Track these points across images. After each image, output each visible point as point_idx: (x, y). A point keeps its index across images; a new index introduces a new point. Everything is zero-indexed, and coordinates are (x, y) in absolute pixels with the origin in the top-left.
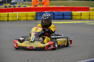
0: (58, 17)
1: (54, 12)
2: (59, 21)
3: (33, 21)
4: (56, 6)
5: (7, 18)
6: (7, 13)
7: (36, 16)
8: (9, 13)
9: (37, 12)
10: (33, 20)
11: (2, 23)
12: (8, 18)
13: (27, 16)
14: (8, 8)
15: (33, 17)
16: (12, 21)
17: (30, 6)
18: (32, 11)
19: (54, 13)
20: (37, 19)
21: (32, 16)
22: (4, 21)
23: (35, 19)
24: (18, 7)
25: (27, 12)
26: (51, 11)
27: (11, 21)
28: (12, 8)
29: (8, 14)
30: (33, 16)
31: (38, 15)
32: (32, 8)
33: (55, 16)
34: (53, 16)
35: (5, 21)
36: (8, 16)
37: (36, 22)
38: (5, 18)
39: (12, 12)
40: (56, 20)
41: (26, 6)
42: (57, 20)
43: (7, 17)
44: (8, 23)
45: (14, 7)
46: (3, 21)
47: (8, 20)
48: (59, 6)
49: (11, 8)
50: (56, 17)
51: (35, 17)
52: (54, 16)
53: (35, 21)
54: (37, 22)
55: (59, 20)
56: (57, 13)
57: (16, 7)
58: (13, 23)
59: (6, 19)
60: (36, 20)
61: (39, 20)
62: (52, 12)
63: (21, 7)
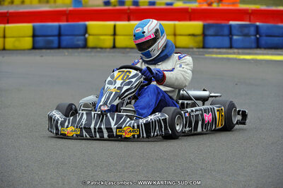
0: (270, 40)
1: (258, 24)
2: (272, 54)
3: (195, 50)
4: (263, 7)
5: (112, 38)
6: (112, 23)
7: (204, 35)
8: (118, 23)
9: (206, 23)
10: (192, 48)
11: (93, 54)
12: (114, 39)
13: (175, 35)
14: (115, 6)
15: (193, 37)
16: (128, 50)
17: (185, 3)
18: (190, 19)
19: (257, 27)
20: (206, 46)
21: (189, 35)
22: (101, 48)
23: (201, 45)
24: (147, 4)
25: (177, 23)
26: (250, 21)
27: (123, 50)
28: (129, 9)
29: (115, 26)
30: (193, 35)
31: (211, 31)
32: (190, 10)
33: (260, 36)
34: (256, 35)
35: (106, 48)
36: (115, 34)
37: (204, 55)
38: (104, 40)
39: (129, 20)
40: (265, 48)
41: (171, 4)
42: (266, 51)
43: (111, 35)
44: (113, 54)
45: (136, 3)
46: (99, 50)
47: (114, 47)
48: (274, 8)
49: (126, 7)
50: (264, 40)
51: (200, 38)
52: (258, 36)
53: (201, 50)
54: (207, 56)
55: (273, 51)
56: (268, 28)
57: (140, 4)
58: (130, 54)
59: (108, 41)
60: (204, 47)
61: (213, 48)
62: (252, 23)
63: (157, 7)
